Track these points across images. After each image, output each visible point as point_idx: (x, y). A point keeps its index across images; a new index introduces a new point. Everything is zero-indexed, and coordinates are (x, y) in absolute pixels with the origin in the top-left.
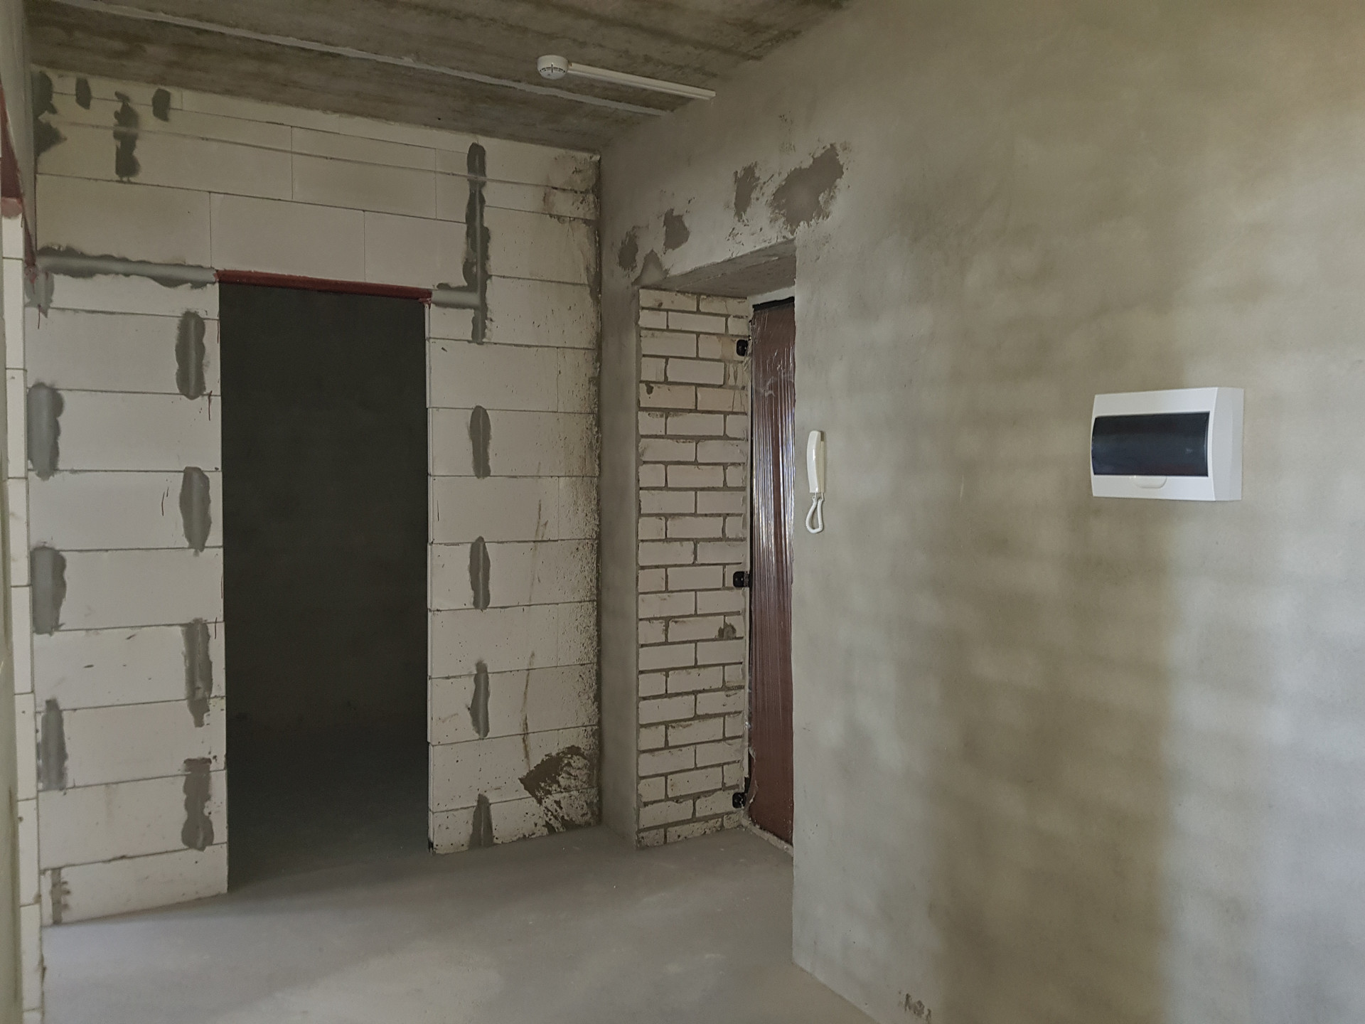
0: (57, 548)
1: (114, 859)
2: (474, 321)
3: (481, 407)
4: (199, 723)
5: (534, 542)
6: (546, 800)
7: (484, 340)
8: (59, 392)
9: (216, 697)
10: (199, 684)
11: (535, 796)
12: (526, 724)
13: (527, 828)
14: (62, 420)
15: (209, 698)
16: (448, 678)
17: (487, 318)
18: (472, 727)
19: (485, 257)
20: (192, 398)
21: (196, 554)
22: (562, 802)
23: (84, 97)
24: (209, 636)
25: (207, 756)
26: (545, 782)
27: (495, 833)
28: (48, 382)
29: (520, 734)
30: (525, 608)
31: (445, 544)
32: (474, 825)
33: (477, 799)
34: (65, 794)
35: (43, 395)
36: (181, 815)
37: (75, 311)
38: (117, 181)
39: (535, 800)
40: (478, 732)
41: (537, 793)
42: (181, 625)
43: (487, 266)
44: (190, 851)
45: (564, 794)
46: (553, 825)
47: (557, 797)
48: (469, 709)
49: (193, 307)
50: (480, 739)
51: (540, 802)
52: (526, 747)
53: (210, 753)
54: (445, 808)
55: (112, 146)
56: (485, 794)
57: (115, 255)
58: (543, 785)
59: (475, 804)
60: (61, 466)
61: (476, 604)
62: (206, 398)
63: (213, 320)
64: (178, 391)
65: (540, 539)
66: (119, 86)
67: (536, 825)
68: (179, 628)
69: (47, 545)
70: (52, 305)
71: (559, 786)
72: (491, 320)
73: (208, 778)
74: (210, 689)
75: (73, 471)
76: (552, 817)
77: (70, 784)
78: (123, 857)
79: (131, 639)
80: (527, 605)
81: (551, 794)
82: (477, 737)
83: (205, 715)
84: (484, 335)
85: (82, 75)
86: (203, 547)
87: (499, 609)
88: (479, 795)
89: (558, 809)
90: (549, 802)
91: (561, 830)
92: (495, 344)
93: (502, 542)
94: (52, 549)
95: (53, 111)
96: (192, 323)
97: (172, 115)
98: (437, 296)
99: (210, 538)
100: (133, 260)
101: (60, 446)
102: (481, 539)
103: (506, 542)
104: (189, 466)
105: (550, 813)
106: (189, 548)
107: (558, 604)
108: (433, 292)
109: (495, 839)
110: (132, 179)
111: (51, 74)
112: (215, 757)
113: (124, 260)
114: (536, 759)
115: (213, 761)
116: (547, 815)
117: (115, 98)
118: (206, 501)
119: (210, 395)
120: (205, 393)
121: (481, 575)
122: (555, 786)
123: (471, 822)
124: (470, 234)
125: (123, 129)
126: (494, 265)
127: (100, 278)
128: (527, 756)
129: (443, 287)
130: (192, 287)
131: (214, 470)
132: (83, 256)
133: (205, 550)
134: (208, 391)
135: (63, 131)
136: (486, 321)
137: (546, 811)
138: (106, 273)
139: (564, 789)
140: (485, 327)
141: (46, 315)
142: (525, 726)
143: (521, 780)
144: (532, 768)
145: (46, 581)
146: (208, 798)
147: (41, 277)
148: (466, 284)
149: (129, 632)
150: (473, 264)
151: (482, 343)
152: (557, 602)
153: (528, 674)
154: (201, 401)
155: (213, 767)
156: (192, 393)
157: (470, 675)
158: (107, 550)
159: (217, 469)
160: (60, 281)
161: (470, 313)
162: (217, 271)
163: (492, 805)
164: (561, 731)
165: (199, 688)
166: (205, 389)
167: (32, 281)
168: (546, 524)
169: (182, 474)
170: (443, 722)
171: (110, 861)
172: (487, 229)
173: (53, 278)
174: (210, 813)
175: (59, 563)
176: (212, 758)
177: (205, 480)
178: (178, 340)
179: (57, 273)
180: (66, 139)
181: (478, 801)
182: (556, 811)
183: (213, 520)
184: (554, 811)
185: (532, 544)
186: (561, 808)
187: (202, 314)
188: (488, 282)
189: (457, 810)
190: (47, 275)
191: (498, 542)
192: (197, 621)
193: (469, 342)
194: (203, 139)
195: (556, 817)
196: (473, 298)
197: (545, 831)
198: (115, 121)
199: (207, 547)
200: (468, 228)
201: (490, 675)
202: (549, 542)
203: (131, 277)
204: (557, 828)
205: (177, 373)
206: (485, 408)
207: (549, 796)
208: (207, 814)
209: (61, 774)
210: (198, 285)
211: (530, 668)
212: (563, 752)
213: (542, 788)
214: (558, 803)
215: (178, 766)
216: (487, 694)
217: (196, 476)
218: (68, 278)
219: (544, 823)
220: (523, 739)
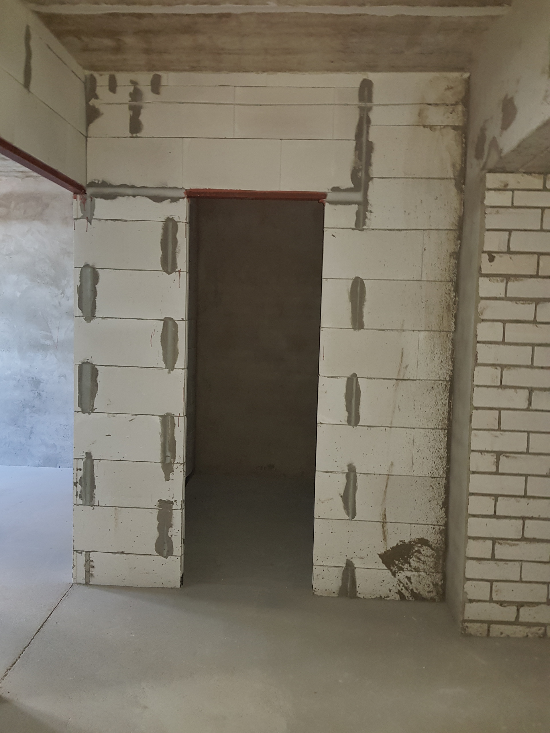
0: (94, 364)
1: (118, 553)
2: (358, 214)
3: (359, 278)
4: (167, 478)
5: (397, 380)
6: (400, 574)
7: (365, 227)
8: (97, 270)
9: (177, 463)
10: (168, 454)
11: (391, 570)
12: (385, 515)
13: (383, 592)
14: (98, 286)
15: (174, 463)
16: (327, 472)
17: (367, 211)
18: (343, 510)
19: (369, 164)
20: (169, 273)
21: (169, 372)
22: (412, 578)
23: (113, 87)
24: (175, 425)
25: (171, 500)
26: (399, 561)
27: (358, 589)
28: (91, 264)
29: (380, 522)
30: (387, 428)
31: (328, 377)
32: (342, 579)
33: (346, 562)
34: (94, 509)
35: (89, 270)
36: (156, 534)
37: (106, 220)
38: (130, 137)
39: (390, 573)
40: (348, 514)
41: (392, 567)
42: (159, 416)
43: (370, 171)
44: (160, 556)
45: (414, 573)
46: (405, 594)
47: (409, 574)
48: (341, 496)
49: (171, 215)
50: (349, 520)
51: (394, 574)
52: (384, 532)
53: (173, 498)
54: (322, 564)
55: (127, 114)
56: (352, 560)
57: (128, 184)
58: (397, 562)
59: (344, 565)
60: (97, 314)
61: (349, 422)
62: (177, 273)
63: (182, 222)
64: (161, 269)
65: (401, 378)
66: (132, 76)
67: (390, 591)
68: (158, 418)
69: (89, 361)
70: (94, 217)
71: (410, 566)
72: (371, 212)
73: (172, 514)
74: (174, 458)
75: (104, 318)
76: (403, 588)
77: (96, 504)
78: (122, 553)
79: (132, 421)
80: (389, 427)
81: (403, 571)
82: (347, 517)
83: (171, 473)
84: (364, 224)
85: (112, 73)
86: (173, 368)
87: (367, 428)
88: (347, 560)
89: (408, 583)
90: (401, 575)
91: (411, 599)
92: (373, 229)
93: (371, 378)
94: (92, 364)
95: (96, 97)
96: (170, 225)
97: (162, 90)
98: (331, 196)
99: (177, 363)
100: (138, 186)
101: (97, 302)
102: (354, 375)
103: (374, 378)
104: (167, 317)
105: (402, 585)
106: (165, 368)
107: (414, 428)
108: (328, 194)
109: (358, 594)
110: (138, 135)
111: (96, 75)
112: (176, 501)
113: (133, 187)
114: (392, 543)
115: (175, 503)
116: (399, 585)
117: (130, 84)
118: (175, 339)
119: (180, 271)
120: (177, 270)
121: (354, 400)
122: (406, 566)
123: (340, 578)
124: (358, 148)
125: (134, 103)
126: (375, 170)
127: (120, 198)
128: (385, 539)
129: (335, 189)
130: (171, 202)
131: (181, 320)
132: (111, 186)
133: (175, 370)
134: (178, 269)
135: (102, 109)
136: (367, 213)
137: (399, 582)
138: (123, 195)
139: (414, 569)
140: (365, 217)
141: (91, 224)
142: (384, 516)
143: (380, 556)
144: (389, 548)
145: (87, 382)
146: (171, 526)
147: (89, 200)
148: (353, 186)
149: (131, 417)
150: (360, 170)
151: (363, 230)
152: (414, 427)
153: (388, 479)
154: (175, 275)
155: (174, 507)
156: (169, 271)
157: (343, 472)
158: (120, 366)
159: (182, 319)
160: (99, 202)
161: (355, 207)
162: (186, 190)
163: (357, 569)
164: (413, 525)
165: (168, 456)
166: (177, 268)
167: (84, 203)
168: (406, 367)
169: (163, 321)
170: (322, 503)
171: (116, 553)
172: (371, 142)
173: (94, 200)
174: (172, 536)
175: (95, 373)
176: (174, 501)
177: (176, 326)
178: (162, 236)
179: (96, 198)
180: (103, 114)
181: (346, 564)
182: (407, 584)
183: (179, 351)
184: (405, 584)
185: (395, 381)
186: (411, 583)
187: (176, 219)
188: (370, 183)
189: (331, 567)
190: (91, 198)
191: (368, 378)
192: (169, 414)
193: (353, 229)
194: (180, 103)
195: (407, 589)
196: (358, 196)
197: (398, 597)
198: (130, 99)
199: (176, 368)
200: (357, 143)
201: (358, 475)
202: (409, 381)
203: (137, 197)
204: (407, 597)
205: (161, 258)
206: (362, 278)
207: (401, 572)
208: (170, 536)
209: (92, 497)
210: (175, 200)
211: (389, 474)
212: (414, 541)
213: (396, 565)
214: (409, 578)
215: (155, 504)
216: (355, 488)
217: (170, 323)
218: (103, 200)
219: (397, 591)
220: (383, 525)
